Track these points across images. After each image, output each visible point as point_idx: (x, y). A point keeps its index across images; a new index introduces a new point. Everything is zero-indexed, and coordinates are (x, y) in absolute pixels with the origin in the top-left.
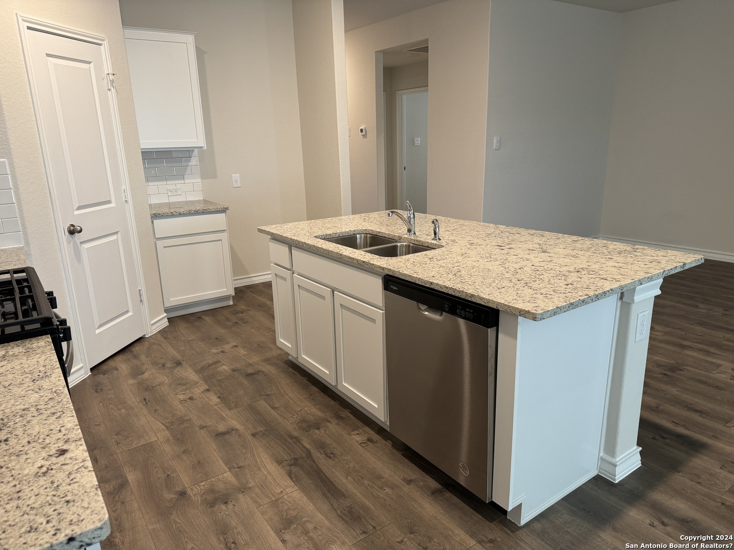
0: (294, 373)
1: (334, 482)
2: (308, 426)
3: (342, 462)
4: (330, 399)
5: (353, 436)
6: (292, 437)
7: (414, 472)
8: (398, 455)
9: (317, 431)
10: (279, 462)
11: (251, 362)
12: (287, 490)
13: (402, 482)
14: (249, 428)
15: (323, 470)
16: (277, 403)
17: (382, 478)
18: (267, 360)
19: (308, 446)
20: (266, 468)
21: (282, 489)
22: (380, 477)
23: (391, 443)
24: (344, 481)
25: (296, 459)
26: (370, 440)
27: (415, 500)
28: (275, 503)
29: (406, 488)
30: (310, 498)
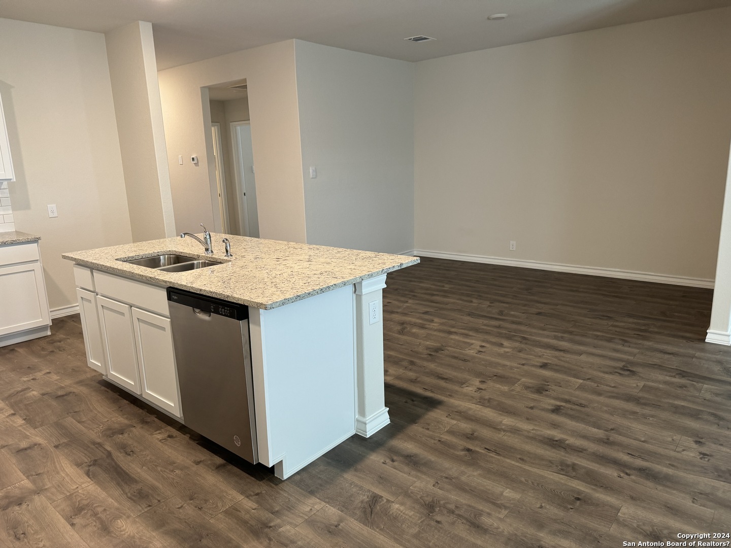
0: (106, 391)
1: (129, 473)
2: (112, 432)
3: (140, 457)
4: (138, 408)
5: (155, 435)
6: (94, 443)
7: (204, 455)
8: (194, 444)
9: (121, 436)
10: (79, 465)
11: (63, 385)
12: (83, 485)
13: (192, 464)
14: (53, 442)
15: (121, 465)
16: (84, 418)
17: (174, 463)
18: (80, 383)
19: (109, 449)
20: (65, 471)
21: (77, 486)
22: (173, 463)
23: (189, 436)
24: (139, 470)
25: (95, 461)
26: (170, 436)
27: (201, 475)
28: (69, 498)
29: (195, 468)
30: (104, 488)
